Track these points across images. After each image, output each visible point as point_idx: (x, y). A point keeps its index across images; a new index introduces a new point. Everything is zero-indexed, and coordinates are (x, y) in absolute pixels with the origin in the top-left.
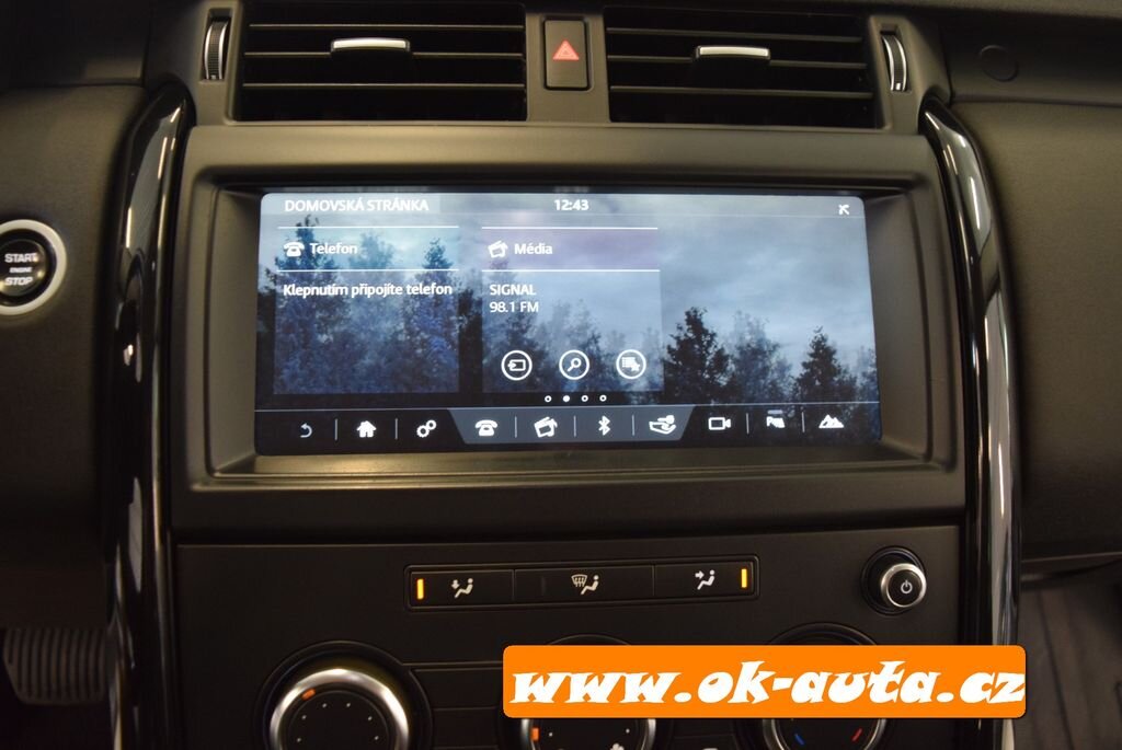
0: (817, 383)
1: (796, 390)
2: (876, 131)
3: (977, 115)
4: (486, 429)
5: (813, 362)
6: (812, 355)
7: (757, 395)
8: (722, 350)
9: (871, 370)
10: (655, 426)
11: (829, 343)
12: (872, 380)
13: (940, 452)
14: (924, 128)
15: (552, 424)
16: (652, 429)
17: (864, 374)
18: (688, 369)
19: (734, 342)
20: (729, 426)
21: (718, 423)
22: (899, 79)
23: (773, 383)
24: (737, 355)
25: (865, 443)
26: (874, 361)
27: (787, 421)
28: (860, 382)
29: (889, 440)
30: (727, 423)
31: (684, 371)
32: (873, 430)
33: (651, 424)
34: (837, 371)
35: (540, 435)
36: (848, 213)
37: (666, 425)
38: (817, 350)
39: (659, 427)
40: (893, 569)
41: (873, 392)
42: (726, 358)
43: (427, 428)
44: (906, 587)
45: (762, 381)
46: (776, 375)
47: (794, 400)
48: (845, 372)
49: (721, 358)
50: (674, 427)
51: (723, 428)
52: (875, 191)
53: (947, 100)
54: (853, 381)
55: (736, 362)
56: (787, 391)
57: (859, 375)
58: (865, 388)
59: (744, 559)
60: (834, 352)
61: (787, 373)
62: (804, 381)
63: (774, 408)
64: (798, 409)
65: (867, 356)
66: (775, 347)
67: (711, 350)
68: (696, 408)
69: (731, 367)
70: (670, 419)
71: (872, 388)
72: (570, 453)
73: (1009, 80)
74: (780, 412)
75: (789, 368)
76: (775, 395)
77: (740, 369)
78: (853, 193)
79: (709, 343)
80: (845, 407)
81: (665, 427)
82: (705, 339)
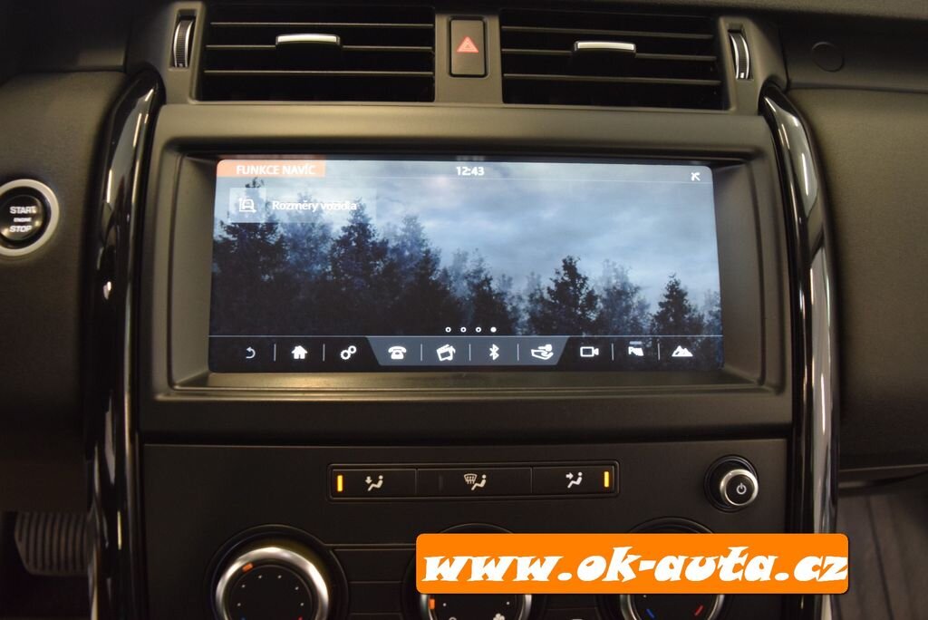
0: (671, 319)
1: (653, 325)
2: (723, 112)
3: (807, 99)
4: (397, 353)
5: (669, 302)
6: (667, 296)
7: (621, 328)
8: (592, 292)
9: (716, 309)
10: (535, 353)
11: (681, 287)
12: (717, 318)
13: (772, 378)
14: (763, 110)
15: (451, 350)
16: (533, 355)
17: (710, 313)
18: (564, 307)
19: (603, 284)
20: (597, 354)
21: (588, 352)
22: (743, 69)
23: (635, 319)
24: (605, 296)
25: (709, 368)
26: (719, 302)
27: (645, 350)
28: (707, 319)
29: (730, 368)
30: (595, 352)
31: (560, 307)
32: (717, 359)
33: (533, 351)
34: (688, 310)
35: (441, 359)
36: (698, 179)
37: (546, 352)
38: (671, 292)
39: (539, 354)
40: (731, 474)
41: (718, 328)
42: (596, 298)
43: (349, 353)
44: (741, 489)
45: (626, 317)
46: (636, 313)
47: (652, 334)
48: (695, 310)
49: (591, 298)
50: (551, 354)
51: (593, 355)
52: (722, 161)
53: (784, 87)
54: (701, 318)
55: (604, 301)
56: (646, 326)
57: (706, 313)
58: (711, 324)
59: (607, 464)
60: (686, 294)
61: (646, 311)
62: (660, 318)
63: (634, 339)
64: (654, 340)
65: (713, 298)
66: (637, 289)
67: (583, 291)
68: (570, 339)
69: (600, 305)
70: (549, 347)
71: (717, 324)
72: (464, 374)
73: (837, 70)
74: (640, 343)
75: (648, 306)
76: (636, 329)
77: (607, 307)
78: (703, 163)
79: (582, 285)
80: (694, 339)
81: (544, 354)
82: (579, 282)
